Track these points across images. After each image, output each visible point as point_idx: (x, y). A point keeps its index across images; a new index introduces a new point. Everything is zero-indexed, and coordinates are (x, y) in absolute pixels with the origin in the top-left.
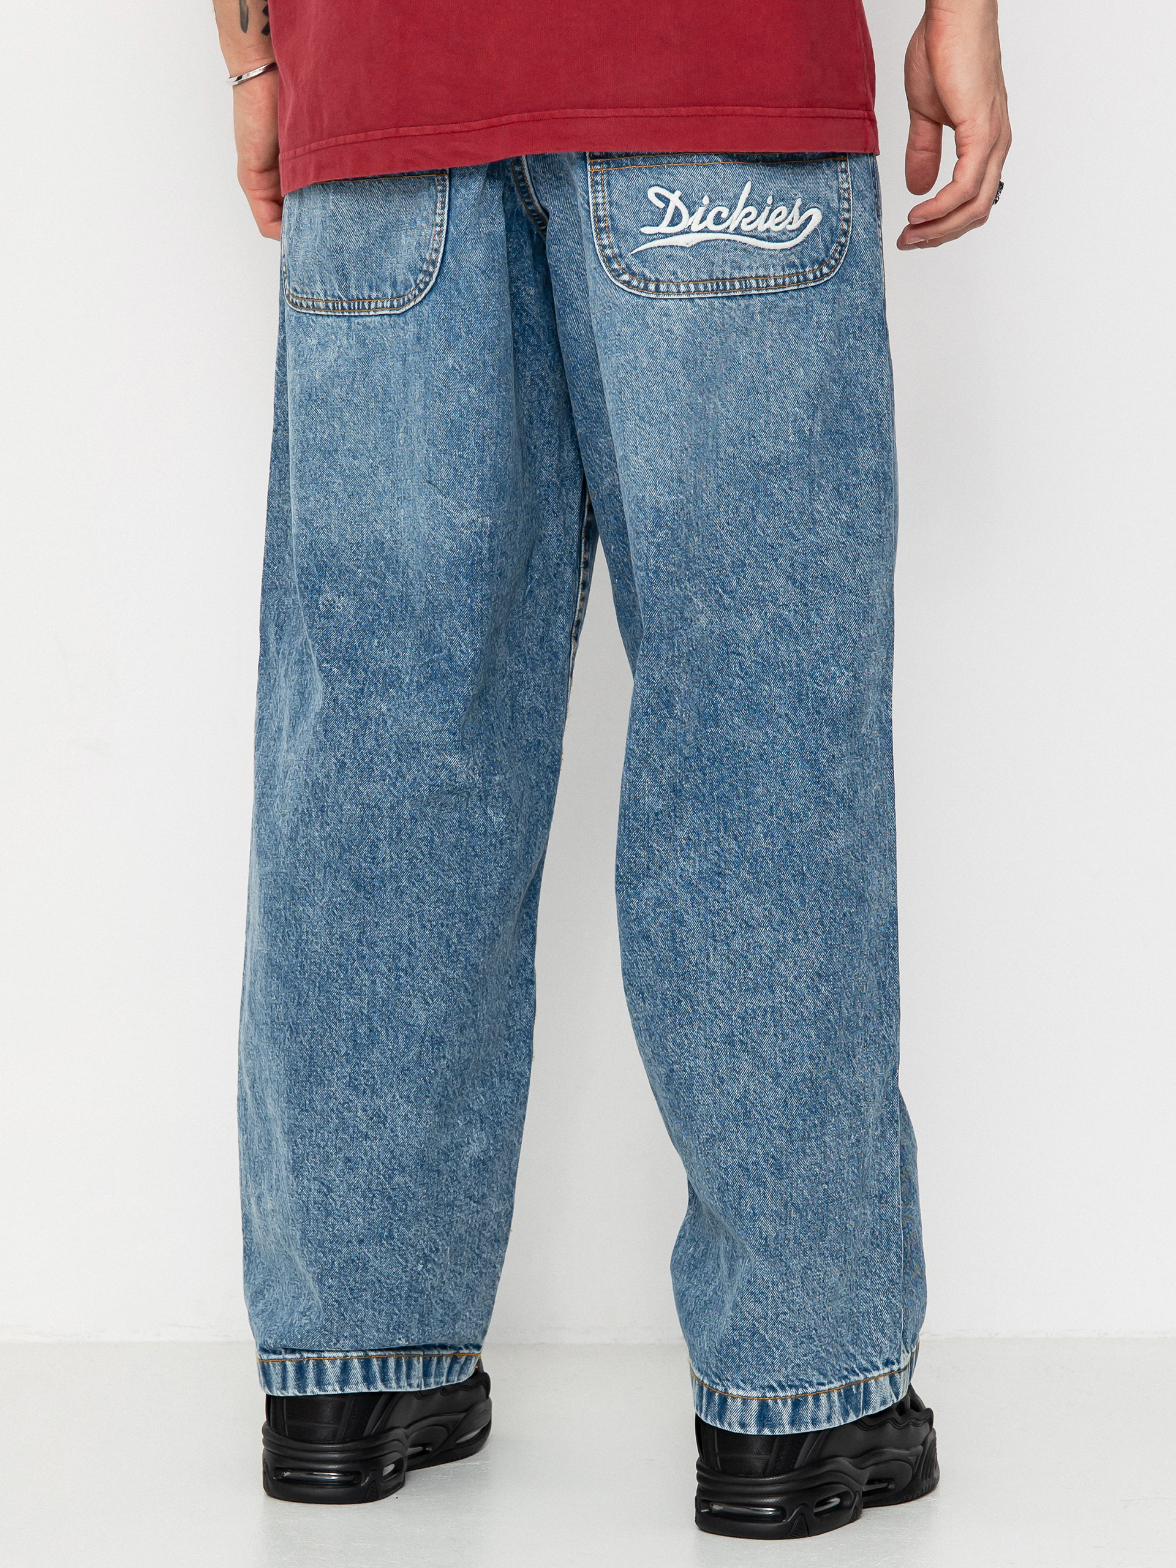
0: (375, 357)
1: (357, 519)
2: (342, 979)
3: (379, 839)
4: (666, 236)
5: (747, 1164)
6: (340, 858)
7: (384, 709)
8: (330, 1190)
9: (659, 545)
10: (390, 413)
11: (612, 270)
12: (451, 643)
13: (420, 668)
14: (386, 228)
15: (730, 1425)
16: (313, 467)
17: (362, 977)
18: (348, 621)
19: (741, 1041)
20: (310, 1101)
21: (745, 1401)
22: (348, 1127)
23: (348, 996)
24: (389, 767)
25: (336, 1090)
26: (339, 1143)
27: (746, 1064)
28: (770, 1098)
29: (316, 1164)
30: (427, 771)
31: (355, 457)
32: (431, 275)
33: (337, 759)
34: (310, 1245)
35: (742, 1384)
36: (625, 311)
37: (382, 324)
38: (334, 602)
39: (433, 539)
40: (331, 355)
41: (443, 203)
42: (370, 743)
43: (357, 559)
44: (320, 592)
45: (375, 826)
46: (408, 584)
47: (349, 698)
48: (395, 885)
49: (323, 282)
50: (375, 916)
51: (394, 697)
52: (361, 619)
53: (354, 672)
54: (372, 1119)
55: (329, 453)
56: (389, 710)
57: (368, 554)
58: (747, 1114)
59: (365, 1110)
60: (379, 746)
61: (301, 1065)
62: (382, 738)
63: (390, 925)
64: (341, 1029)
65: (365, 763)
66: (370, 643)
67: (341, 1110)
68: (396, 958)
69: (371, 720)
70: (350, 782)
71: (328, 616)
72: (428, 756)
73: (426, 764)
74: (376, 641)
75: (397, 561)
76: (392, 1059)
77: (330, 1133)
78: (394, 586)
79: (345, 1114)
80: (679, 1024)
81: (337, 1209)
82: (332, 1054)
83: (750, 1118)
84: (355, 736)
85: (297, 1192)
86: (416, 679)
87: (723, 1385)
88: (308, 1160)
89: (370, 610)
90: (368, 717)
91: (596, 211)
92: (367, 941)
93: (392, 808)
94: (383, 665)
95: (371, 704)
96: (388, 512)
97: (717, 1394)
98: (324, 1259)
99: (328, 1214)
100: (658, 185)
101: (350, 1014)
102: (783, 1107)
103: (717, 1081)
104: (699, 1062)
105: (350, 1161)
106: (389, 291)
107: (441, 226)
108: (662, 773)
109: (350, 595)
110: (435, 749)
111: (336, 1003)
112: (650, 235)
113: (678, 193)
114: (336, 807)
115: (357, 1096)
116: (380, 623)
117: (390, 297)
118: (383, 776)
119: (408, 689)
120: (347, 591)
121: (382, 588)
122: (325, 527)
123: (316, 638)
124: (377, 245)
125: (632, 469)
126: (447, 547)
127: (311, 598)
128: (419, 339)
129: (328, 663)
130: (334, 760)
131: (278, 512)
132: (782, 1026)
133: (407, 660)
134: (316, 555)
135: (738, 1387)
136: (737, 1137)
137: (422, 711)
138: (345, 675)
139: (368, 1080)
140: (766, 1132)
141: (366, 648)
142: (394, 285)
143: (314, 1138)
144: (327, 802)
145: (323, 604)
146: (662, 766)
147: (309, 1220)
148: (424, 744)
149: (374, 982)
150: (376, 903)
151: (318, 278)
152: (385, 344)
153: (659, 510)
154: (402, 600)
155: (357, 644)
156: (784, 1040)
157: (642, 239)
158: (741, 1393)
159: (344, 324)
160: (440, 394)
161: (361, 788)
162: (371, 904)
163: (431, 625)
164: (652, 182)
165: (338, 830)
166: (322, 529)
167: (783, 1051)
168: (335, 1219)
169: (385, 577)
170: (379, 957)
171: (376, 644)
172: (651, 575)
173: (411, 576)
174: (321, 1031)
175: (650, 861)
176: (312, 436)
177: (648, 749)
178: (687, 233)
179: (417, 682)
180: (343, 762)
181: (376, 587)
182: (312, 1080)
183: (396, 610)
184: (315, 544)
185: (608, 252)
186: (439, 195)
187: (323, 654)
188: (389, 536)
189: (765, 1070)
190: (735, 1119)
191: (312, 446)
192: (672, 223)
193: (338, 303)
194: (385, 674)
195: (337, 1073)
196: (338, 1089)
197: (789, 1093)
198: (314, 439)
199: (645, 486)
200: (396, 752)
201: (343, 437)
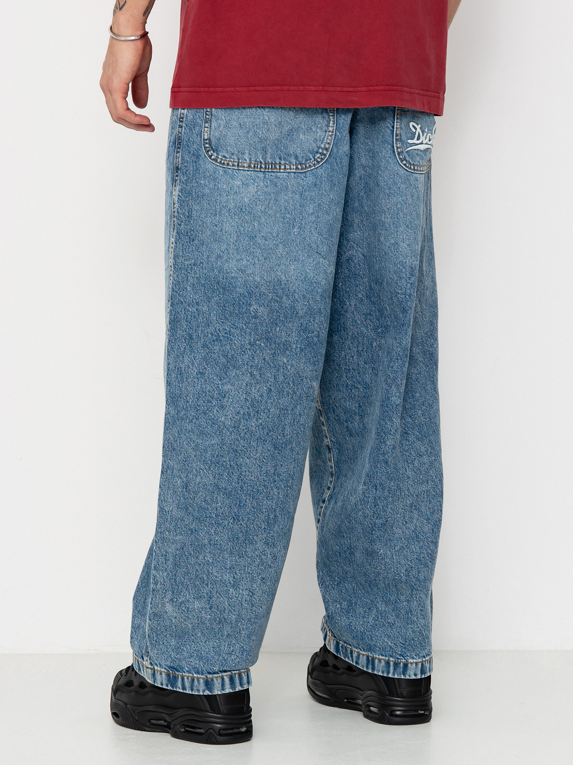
0: (281, 192)
1: (269, 269)
2: (265, 493)
3: (285, 425)
4: (417, 144)
5: (420, 558)
6: (267, 434)
7: (285, 361)
8: (253, 594)
9: (412, 284)
10: (287, 219)
11: (400, 159)
12: (320, 329)
13: (301, 341)
14: (292, 130)
15: (409, 676)
16: (245, 244)
17: (274, 491)
18: (265, 319)
19: (415, 505)
20: (245, 552)
21: (416, 664)
22: (264, 563)
23: (267, 501)
24: (290, 389)
25: (259, 546)
26: (259, 571)
27: (416, 515)
28: (426, 529)
29: (247, 582)
30: (305, 390)
31: (266, 240)
32: (325, 155)
33: (267, 387)
34: (243, 621)
35: (415, 657)
36: (403, 177)
37: (288, 177)
38: (258, 310)
39: (316, 279)
40: (252, 189)
41: (334, 121)
42: (281, 378)
43: (269, 289)
44: (250, 305)
45: (285, 418)
46: (295, 301)
47: (270, 357)
48: (291, 446)
49: (250, 154)
50: (281, 461)
51: (289, 355)
52: (270, 318)
53: (270, 345)
54: (273, 558)
55: (252, 237)
56: (288, 361)
57: (274, 286)
58: (417, 537)
59: (271, 554)
60: (285, 379)
61: (240, 535)
62: (286, 375)
63: (287, 465)
64: (262, 517)
65: (280, 389)
66: (275, 330)
67: (261, 555)
68: (287, 481)
69: (280, 367)
70: (274, 398)
71: (256, 317)
72: (306, 383)
73: (305, 386)
74: (278, 328)
75: (288, 290)
76: (282, 529)
77: (255, 567)
78: (287, 302)
79: (263, 557)
80: (395, 501)
81: (257, 603)
82: (258, 529)
83: (418, 538)
84: (275, 376)
85: (235, 597)
86: (299, 346)
87: (405, 659)
88: (242, 581)
89: (275, 314)
90: (279, 366)
91: (396, 131)
92: (277, 474)
93: (293, 409)
94: (282, 340)
95: (279, 359)
96: (283, 267)
97: (402, 664)
98: (251, 627)
99: (253, 606)
100: (413, 121)
101: (267, 509)
102: (432, 532)
103: (404, 523)
104: (398, 516)
105: (264, 579)
106: (294, 161)
107: (333, 132)
108: (401, 387)
109: (265, 306)
110: (309, 379)
111: (261, 504)
112: (411, 144)
113: (419, 126)
114: (266, 411)
115: (268, 548)
116: (280, 320)
117: (295, 164)
118: (288, 393)
119: (295, 351)
120: (263, 304)
121: (280, 303)
122: (252, 273)
123: (252, 328)
124: (285, 138)
125: (401, 249)
126: (323, 283)
127: (247, 308)
128: (315, 185)
129: (259, 341)
130: (265, 388)
131: (182, 265)
132: (429, 497)
133: (294, 338)
134: (247, 287)
135: (413, 658)
136: (415, 546)
137: (305, 362)
138: (267, 346)
139: (272, 540)
140: (426, 544)
141: (274, 332)
142: (296, 157)
143: (246, 570)
144: (260, 408)
145: (253, 311)
146: (401, 384)
147: (242, 609)
148: (305, 377)
149: (279, 493)
150: (282, 455)
151: (247, 152)
152: (288, 186)
153: (412, 268)
154: (291, 309)
155: (269, 330)
156: (430, 503)
157: (408, 145)
158: (415, 661)
159: (261, 175)
160: (327, 211)
161: (279, 401)
162: (280, 456)
163: (308, 320)
164: (411, 120)
165: (267, 421)
166: (251, 274)
167: (429, 509)
168: (256, 607)
169: (282, 298)
170: (281, 481)
171: (278, 330)
172: (407, 297)
173: (297, 297)
174: (253, 518)
175: (392, 427)
176: (242, 229)
177: (396, 375)
178: (422, 144)
179: (300, 347)
180: (270, 389)
181: (277, 303)
182: (247, 542)
183: (288, 313)
184: (247, 282)
185: (399, 150)
186: (331, 117)
187: (256, 337)
188: (284, 278)
189: (423, 517)
190: (413, 539)
191: (243, 234)
192: (418, 139)
193: (258, 165)
194: (284, 344)
195: (260, 538)
196: (260, 545)
197: (434, 526)
198: (244, 231)
199: (407, 256)
200: (292, 381)
201: (259, 230)
